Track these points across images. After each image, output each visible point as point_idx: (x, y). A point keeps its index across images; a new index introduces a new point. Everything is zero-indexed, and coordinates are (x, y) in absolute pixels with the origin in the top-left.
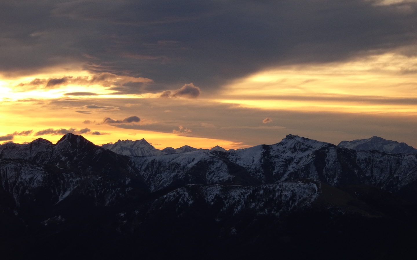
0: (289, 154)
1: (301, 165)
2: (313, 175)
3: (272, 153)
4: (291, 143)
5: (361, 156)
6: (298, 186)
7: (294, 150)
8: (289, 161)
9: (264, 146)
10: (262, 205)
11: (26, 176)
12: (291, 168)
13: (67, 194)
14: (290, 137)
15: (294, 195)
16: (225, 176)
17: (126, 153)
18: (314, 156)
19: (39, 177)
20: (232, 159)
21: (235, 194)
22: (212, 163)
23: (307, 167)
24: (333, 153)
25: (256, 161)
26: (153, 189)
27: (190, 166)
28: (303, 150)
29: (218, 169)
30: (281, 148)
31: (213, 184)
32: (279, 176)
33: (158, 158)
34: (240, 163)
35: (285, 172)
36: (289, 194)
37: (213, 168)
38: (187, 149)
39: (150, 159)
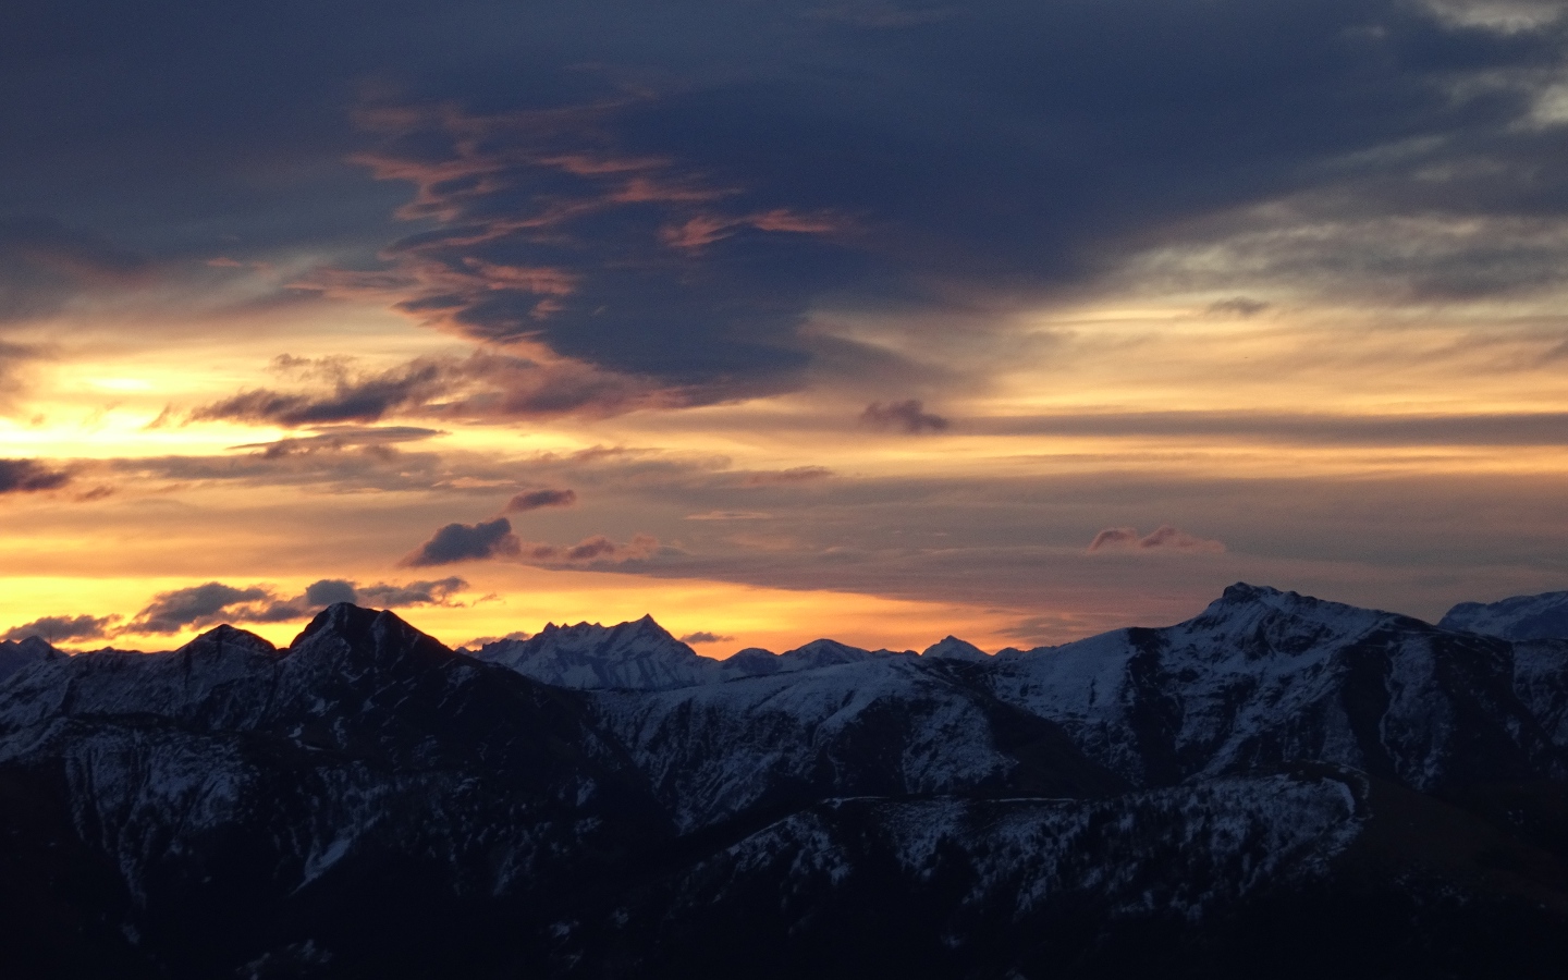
0: (1236, 665)
1: (1290, 705)
2: (1340, 747)
3: (1168, 661)
4: (1244, 620)
5: (1530, 663)
6: (1275, 796)
7: (1258, 645)
8: (1239, 693)
9: (1137, 635)
10: (1128, 873)
11: (168, 783)
12: (1247, 722)
13: (338, 849)
14: (1240, 594)
15: (1258, 830)
16: (981, 760)
17: (579, 677)
18: (1340, 671)
19: (223, 785)
20: (1005, 689)
21: (1019, 832)
22: (926, 707)
23: (1314, 713)
24: (1416, 652)
25: (1106, 695)
26: (687, 820)
27: (835, 722)
28: (1296, 647)
29: (950, 732)
30: (1204, 639)
31: (929, 794)
32: (1199, 754)
33: (704, 696)
34: (1036, 705)
35: (1222, 738)
36: (1237, 827)
37: (929, 730)
38: (825, 653)
39: (673, 699)
